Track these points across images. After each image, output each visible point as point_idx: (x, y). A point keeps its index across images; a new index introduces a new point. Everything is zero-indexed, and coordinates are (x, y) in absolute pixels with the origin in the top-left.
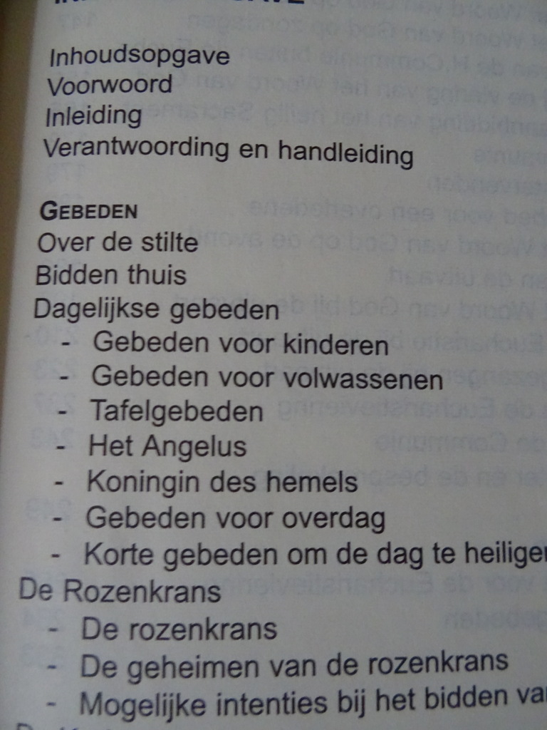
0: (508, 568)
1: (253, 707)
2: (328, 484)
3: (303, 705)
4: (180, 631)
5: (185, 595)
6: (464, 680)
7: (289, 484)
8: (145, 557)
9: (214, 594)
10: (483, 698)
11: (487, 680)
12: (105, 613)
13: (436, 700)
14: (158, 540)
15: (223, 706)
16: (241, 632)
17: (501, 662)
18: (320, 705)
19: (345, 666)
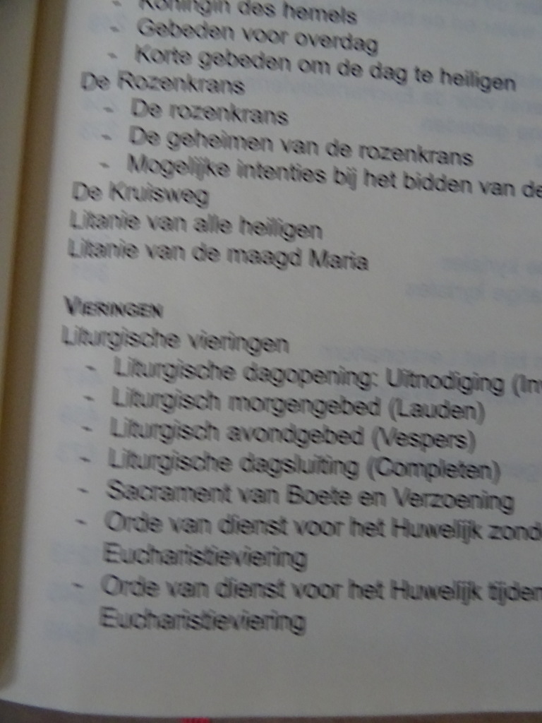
0: (475, 91)
1: (266, 172)
2: (332, 16)
3: (306, 175)
4: (210, 113)
5: (215, 86)
6: (437, 170)
7: (301, 13)
8: (184, 58)
9: (238, 88)
10: (452, 185)
11: (455, 172)
12: (150, 97)
13: (412, 183)
14: (195, 46)
15: (243, 170)
16: (259, 117)
17: (467, 160)
18: (321, 176)
19: (342, 150)
